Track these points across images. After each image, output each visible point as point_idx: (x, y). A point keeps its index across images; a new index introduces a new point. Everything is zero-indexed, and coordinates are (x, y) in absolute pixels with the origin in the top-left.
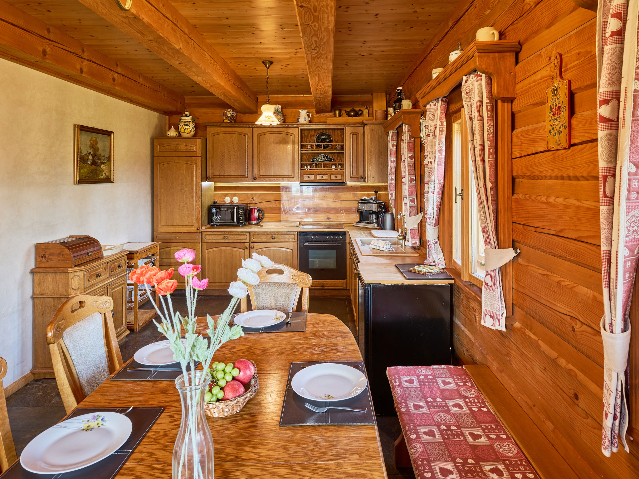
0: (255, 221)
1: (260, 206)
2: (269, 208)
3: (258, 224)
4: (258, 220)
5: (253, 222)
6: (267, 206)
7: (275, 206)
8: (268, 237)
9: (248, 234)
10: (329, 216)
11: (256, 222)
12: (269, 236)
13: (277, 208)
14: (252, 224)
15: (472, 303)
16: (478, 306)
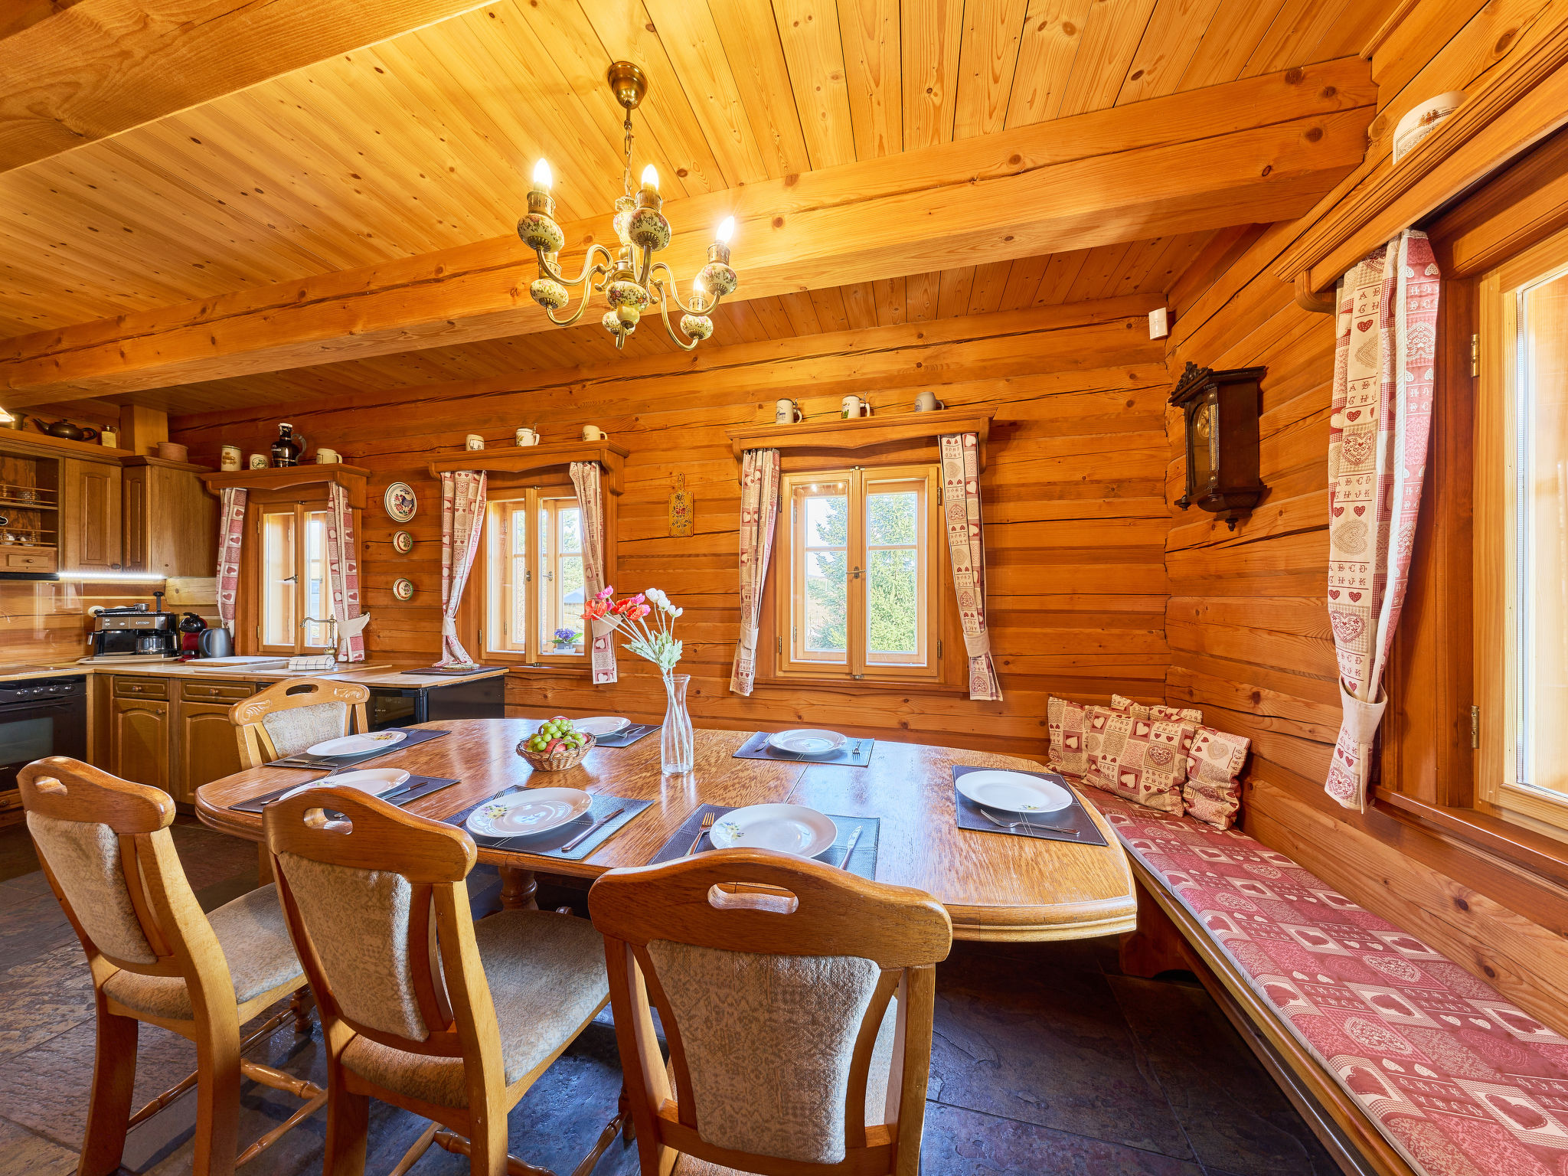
15: (536, 685)
16: (551, 683)
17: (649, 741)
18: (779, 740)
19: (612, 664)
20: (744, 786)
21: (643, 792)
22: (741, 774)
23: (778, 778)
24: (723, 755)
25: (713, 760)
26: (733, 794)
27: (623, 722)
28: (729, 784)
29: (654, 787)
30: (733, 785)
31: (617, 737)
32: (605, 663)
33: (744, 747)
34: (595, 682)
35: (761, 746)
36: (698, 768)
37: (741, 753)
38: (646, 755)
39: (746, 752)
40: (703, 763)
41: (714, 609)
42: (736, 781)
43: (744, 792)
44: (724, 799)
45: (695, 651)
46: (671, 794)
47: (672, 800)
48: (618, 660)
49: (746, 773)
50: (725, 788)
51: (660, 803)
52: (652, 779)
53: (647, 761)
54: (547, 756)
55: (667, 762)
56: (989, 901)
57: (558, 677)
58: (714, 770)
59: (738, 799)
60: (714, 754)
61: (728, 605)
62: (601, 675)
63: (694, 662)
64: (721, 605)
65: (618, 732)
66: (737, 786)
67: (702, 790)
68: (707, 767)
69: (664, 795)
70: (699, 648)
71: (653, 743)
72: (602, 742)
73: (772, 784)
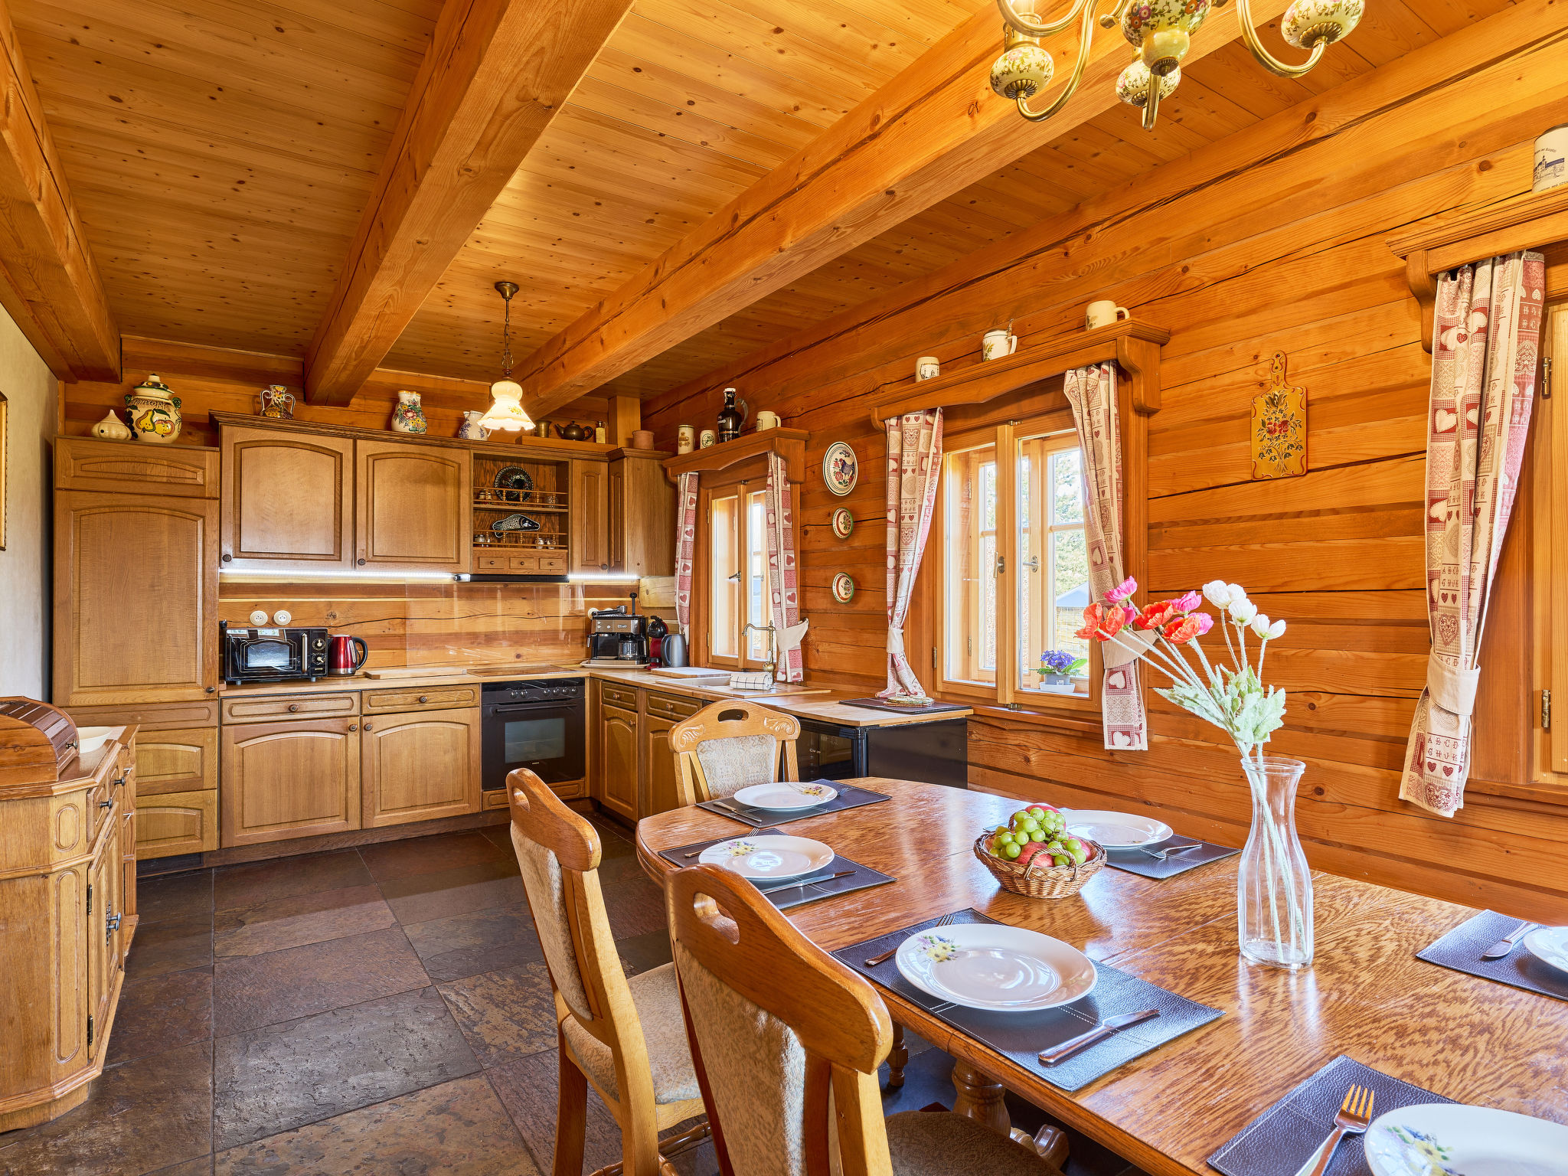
0: (346, 666)
1: (358, 631)
2: (376, 636)
3: (353, 673)
4: (354, 665)
5: (342, 671)
6: (371, 632)
7: (392, 632)
8: (409, 700)
9: (355, 697)
10: (519, 652)
11: (350, 670)
12: (411, 697)
13: (395, 636)
14: (340, 675)
15: (1013, 739)
16: (1035, 739)
17: (1209, 877)
19: (1138, 718)
20: (1454, 1043)
21: (1199, 986)
24: (1389, 947)
25: (1364, 954)
26: (1424, 1052)
27: (1159, 831)
28: (1411, 1024)
29: (1224, 980)
31: (1145, 857)
32: (1125, 714)
33: (1448, 941)
34: (1107, 746)
35: (1500, 949)
36: (1325, 963)
37: (1438, 953)
38: (1206, 902)
39: (1455, 956)
40: (1339, 954)
41: (1357, 622)
43: (1456, 1059)
44: (1398, 1061)
45: (1312, 707)
46: (1261, 1004)
47: (1264, 1021)
48: (1149, 711)
50: (1401, 1031)
51: (1236, 1020)
52: (1219, 961)
53: (1206, 919)
54: (1020, 869)
55: (1252, 933)
57: (1047, 730)
58: (1366, 977)
59: (1441, 1071)
60: (1367, 940)
61: (1394, 615)
62: (1118, 736)
63: (1309, 729)
64: (1375, 614)
65: (1149, 847)
66: (1435, 1036)
67: (1338, 1019)
68: (1348, 966)
69: (1245, 1005)
70: (1322, 701)
71: (1218, 884)
72: (1118, 860)
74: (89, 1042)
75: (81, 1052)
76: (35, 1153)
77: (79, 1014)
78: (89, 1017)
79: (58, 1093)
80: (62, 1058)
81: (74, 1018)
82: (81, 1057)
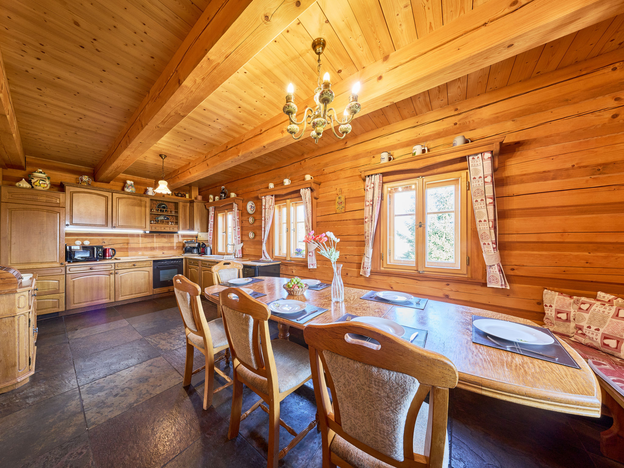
8: (130, 265)
15: (289, 268)
16: (294, 267)
18: (381, 294)
19: (315, 261)
20: (364, 309)
21: (325, 306)
22: (363, 305)
23: (379, 309)
24: (356, 297)
25: (352, 299)
26: (360, 311)
27: (318, 282)
28: (358, 308)
29: (329, 305)
30: (360, 309)
31: (317, 286)
32: (312, 261)
33: (365, 295)
34: (309, 268)
35: (372, 296)
36: (346, 301)
37: (363, 297)
38: (326, 294)
39: (366, 298)
40: (348, 299)
41: (353, 241)
42: (361, 307)
43: (364, 312)
44: (356, 313)
45: (345, 258)
46: (335, 308)
47: (335, 310)
48: (317, 260)
49: (365, 305)
50: (356, 309)
51: (331, 310)
52: (328, 302)
53: (326, 296)
54: (292, 290)
55: (334, 297)
56: (487, 376)
57: (296, 265)
58: (352, 302)
59: (362, 314)
60: (352, 297)
61: (359, 240)
62: (311, 265)
63: (345, 262)
65: (317, 285)
66: (361, 309)
67: (347, 308)
68: (349, 301)
69: (332, 308)
71: (329, 290)
72: (310, 288)
73: (377, 310)
74: (30, 365)
75: (27, 368)
76: (12, 398)
77: (26, 356)
78: (30, 357)
79: (19, 380)
80: (20, 370)
81: (24, 358)
82: (27, 369)
